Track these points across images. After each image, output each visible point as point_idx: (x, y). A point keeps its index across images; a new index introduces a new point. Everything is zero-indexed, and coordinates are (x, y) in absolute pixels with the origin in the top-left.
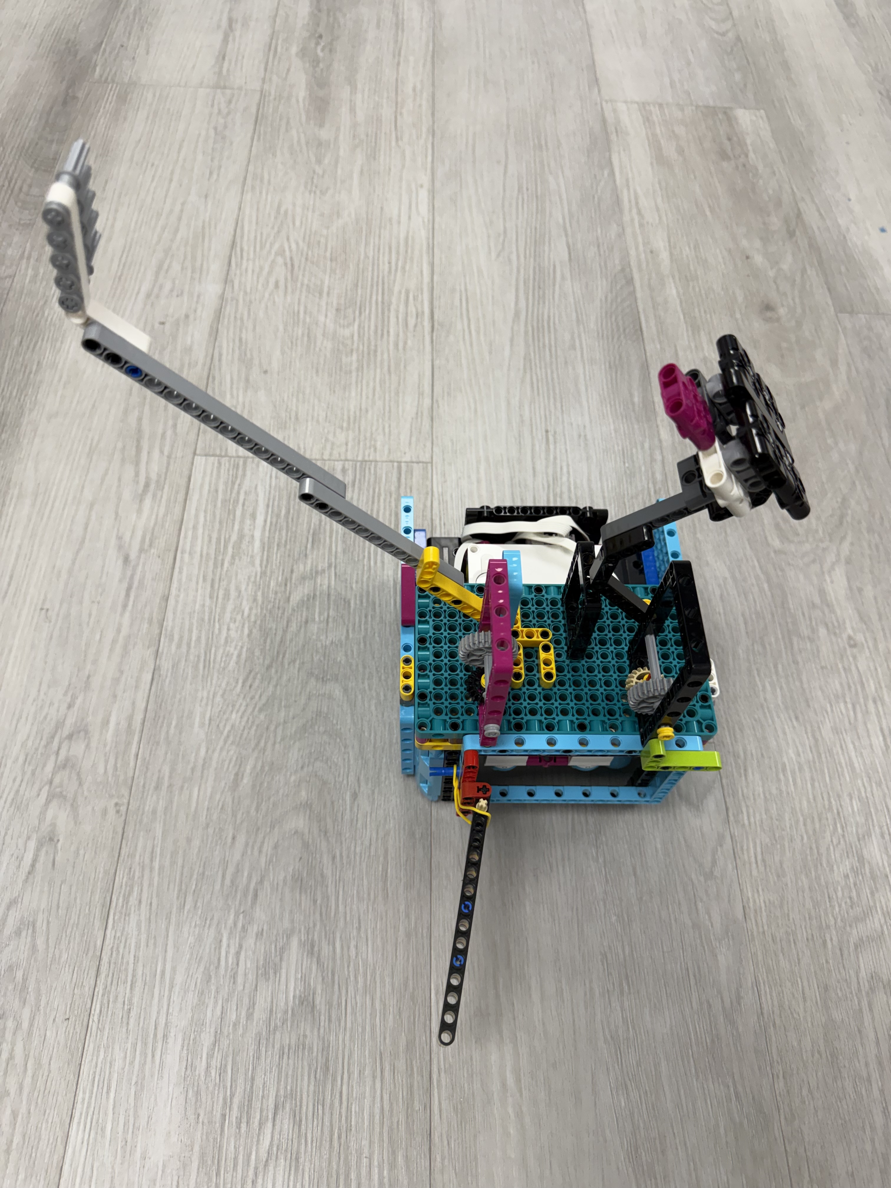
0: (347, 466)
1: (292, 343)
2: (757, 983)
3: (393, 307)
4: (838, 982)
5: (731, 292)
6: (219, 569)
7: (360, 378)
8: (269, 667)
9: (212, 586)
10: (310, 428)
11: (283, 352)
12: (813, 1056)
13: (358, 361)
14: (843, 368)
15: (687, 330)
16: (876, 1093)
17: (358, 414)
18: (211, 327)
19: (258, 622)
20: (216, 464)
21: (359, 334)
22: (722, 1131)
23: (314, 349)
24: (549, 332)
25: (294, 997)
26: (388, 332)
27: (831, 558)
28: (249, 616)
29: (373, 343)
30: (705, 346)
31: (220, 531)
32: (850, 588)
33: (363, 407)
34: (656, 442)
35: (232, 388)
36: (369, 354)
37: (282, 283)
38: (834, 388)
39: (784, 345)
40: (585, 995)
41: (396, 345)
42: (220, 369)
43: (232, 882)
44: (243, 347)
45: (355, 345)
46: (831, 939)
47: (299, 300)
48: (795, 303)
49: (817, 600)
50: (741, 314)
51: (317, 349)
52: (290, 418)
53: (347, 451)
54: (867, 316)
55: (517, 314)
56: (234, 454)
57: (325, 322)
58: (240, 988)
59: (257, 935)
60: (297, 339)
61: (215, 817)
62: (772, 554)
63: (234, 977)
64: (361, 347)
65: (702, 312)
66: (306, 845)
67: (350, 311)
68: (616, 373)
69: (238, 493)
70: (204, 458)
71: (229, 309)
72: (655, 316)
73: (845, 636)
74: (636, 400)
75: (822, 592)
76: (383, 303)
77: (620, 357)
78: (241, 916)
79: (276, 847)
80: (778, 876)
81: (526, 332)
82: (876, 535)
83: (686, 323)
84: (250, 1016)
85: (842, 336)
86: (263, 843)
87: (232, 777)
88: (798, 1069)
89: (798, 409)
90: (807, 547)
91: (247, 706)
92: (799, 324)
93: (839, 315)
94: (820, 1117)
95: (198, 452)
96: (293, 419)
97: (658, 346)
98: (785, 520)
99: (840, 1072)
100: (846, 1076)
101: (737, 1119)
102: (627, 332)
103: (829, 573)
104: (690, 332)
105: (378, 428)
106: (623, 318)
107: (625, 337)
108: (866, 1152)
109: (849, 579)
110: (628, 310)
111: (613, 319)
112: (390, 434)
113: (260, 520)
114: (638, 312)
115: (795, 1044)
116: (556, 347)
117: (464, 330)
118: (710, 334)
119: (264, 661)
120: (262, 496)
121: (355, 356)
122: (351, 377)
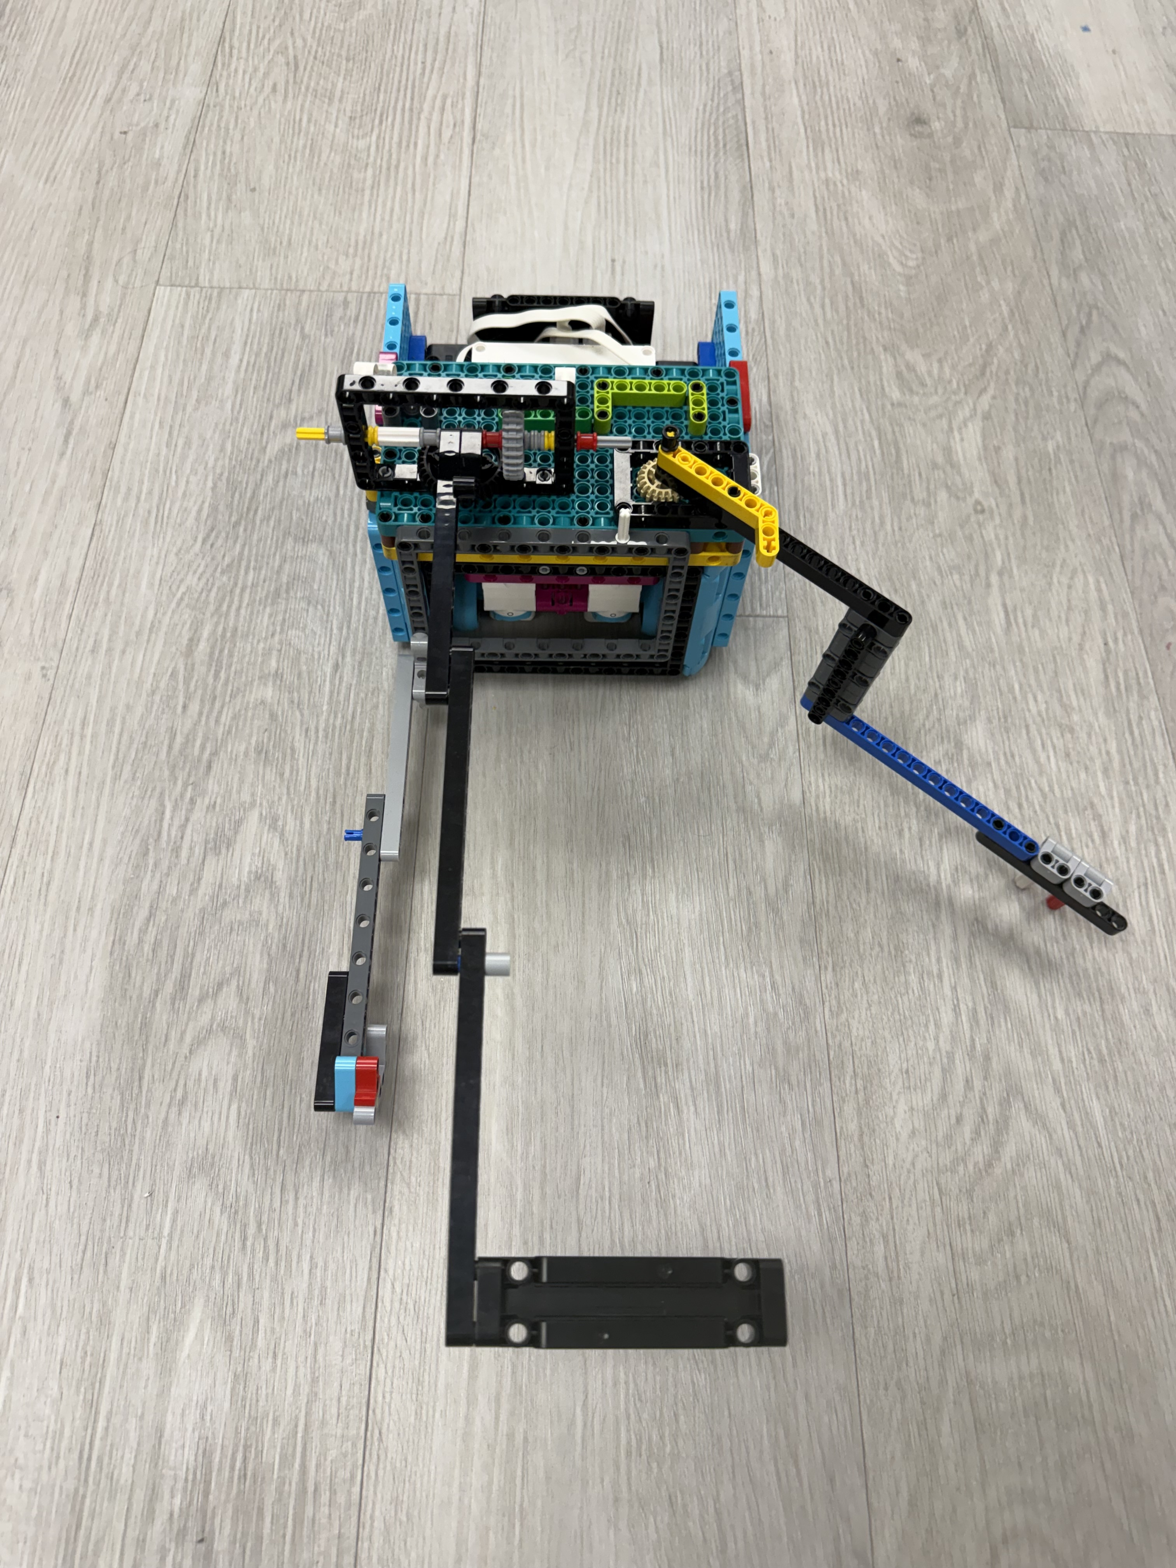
0: (350, 297)
1: (290, 156)
2: (810, 871)
3: (424, 116)
4: (914, 874)
5: (871, 102)
6: (180, 413)
7: (374, 197)
8: (237, 524)
9: (170, 434)
10: (305, 254)
11: (277, 168)
12: (872, 948)
13: (374, 176)
14: (1009, 193)
15: (808, 147)
16: (947, 989)
17: (369, 238)
18: (187, 138)
19: (226, 474)
20: (183, 295)
21: (377, 146)
22: (751, 1021)
23: (318, 164)
24: (626, 145)
25: (249, 872)
26: (416, 144)
27: (964, 412)
28: (214, 468)
29: (394, 156)
30: (829, 165)
31: (183, 372)
32: (985, 448)
33: (377, 230)
34: (754, 273)
35: (208, 208)
36: (388, 169)
37: (281, 88)
38: (995, 216)
39: (935, 165)
41: (425, 159)
42: (195, 187)
43: (181, 751)
44: (227, 161)
45: (372, 159)
46: (910, 828)
47: (302, 106)
48: (955, 116)
49: (940, 460)
50: (881, 128)
51: (322, 164)
52: (281, 243)
53: (351, 280)
54: (1049, 132)
55: (586, 124)
56: (207, 285)
57: (335, 131)
58: (184, 861)
59: (208, 808)
60: (296, 152)
61: (162, 685)
62: (889, 407)
63: (177, 850)
64: (379, 161)
65: (830, 123)
66: (273, 716)
67: (367, 119)
68: (710, 195)
69: (209, 328)
70: (169, 288)
71: (212, 117)
72: (767, 128)
73: (970, 501)
74: (732, 226)
75: (948, 451)
76: (411, 110)
77: (717, 174)
78: (190, 788)
79: (235, 717)
81: (596, 146)
82: (1027, 389)
83: (807, 138)
84: (193, 891)
85: (1014, 156)
86: (220, 712)
87: (185, 642)
88: (852, 961)
89: (943, 241)
90: (934, 399)
91: (207, 566)
92: (957, 142)
93: (1012, 130)
94: (873, 1012)
95: (161, 281)
96: (285, 243)
97: (768, 164)
98: (911, 368)
99: (904, 966)
100: (912, 970)
101: (771, 1009)
102: (728, 147)
103: (960, 429)
104: (811, 149)
105: (393, 255)
106: (724, 131)
107: (725, 153)
108: (927, 1049)
109: (984, 437)
110: (731, 122)
111: (712, 132)
112: (408, 261)
113: (234, 360)
114: (746, 124)
115: (852, 935)
116: (633, 164)
117: (515, 143)
118: (837, 151)
119: (230, 518)
120: (239, 331)
121: (370, 171)
122: (363, 196)
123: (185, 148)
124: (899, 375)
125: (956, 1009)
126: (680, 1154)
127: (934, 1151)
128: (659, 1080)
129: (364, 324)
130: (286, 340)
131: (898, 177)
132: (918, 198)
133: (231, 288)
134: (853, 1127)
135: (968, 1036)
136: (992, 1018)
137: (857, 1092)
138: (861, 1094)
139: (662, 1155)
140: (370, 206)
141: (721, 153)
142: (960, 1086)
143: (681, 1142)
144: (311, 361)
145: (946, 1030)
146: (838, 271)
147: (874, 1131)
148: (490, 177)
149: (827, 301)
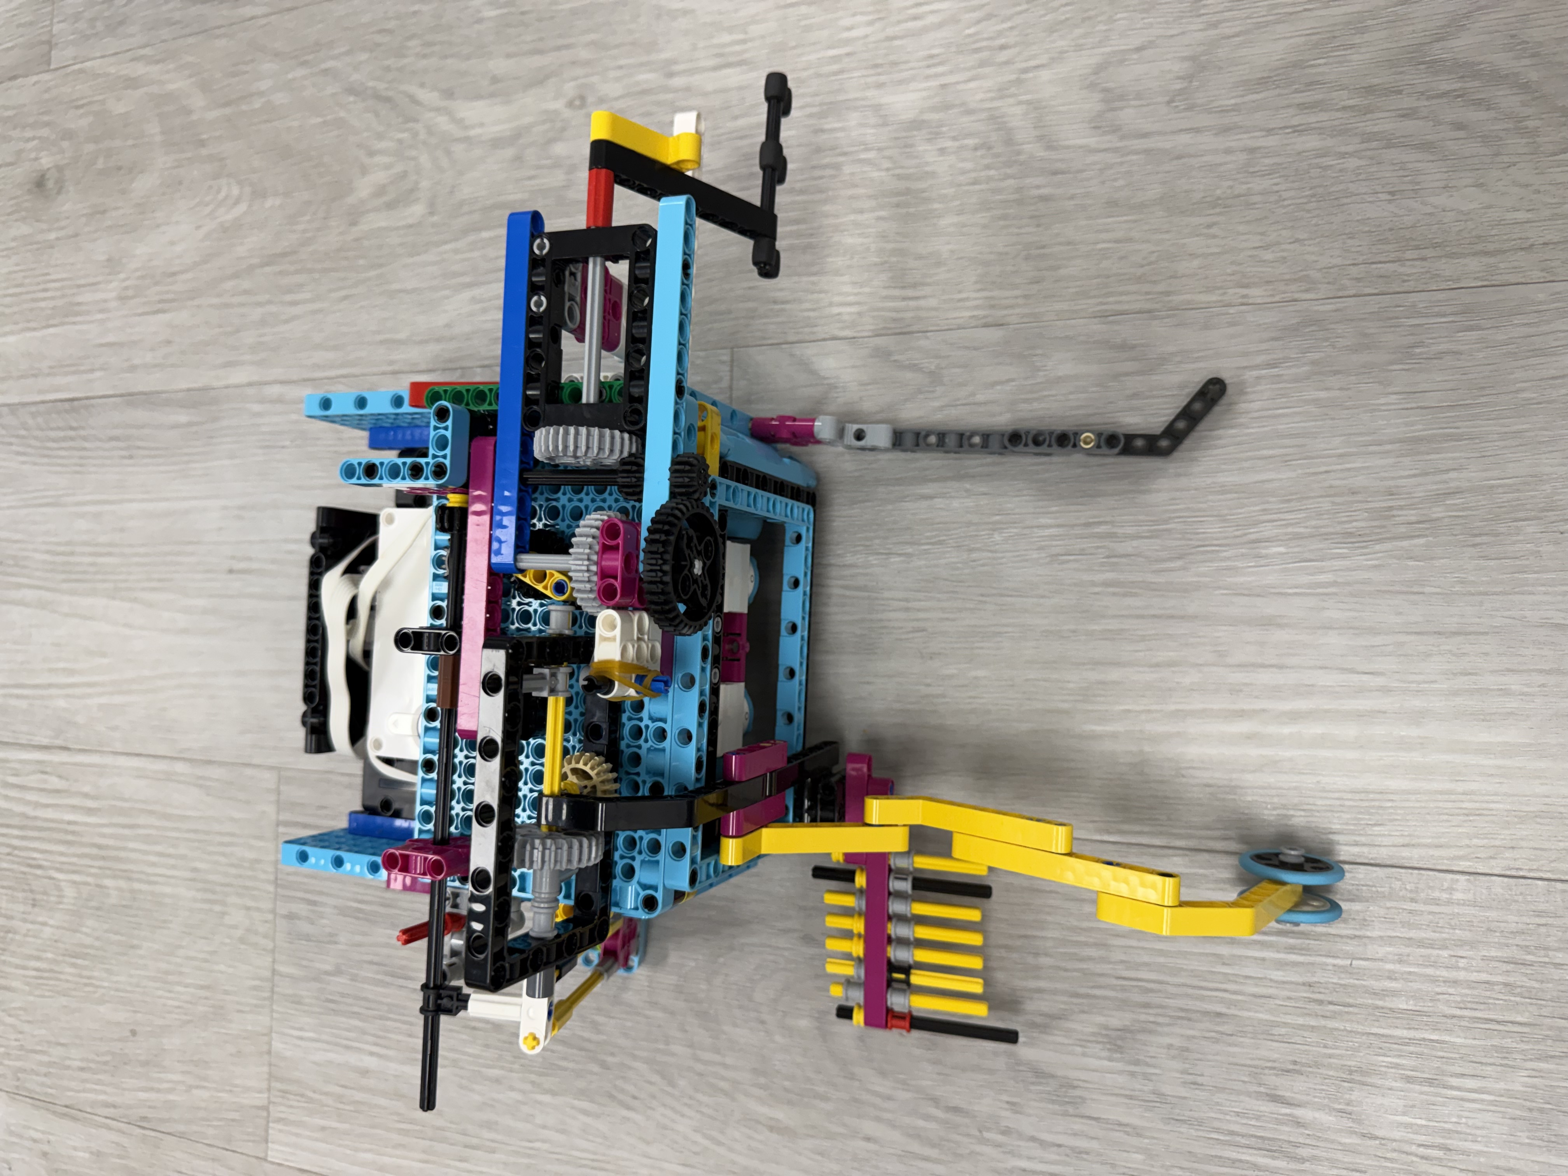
0: (284, 912)
1: (86, 985)
2: (1103, 316)
3: (30, 811)
4: (1103, 183)
5: (13, 244)
7: (143, 877)
8: (604, 1065)
9: (475, 1148)
10: (222, 967)
11: (102, 1002)
12: (1214, 237)
13: (115, 877)
14: (140, 69)
15: (74, 323)
16: (1271, 141)
17: (200, 885)
19: (533, 1077)
20: (279, 1126)
21: (74, 872)
22: (1323, 394)
23: (97, 948)
24: (72, 554)
25: (1110, 1059)
26: (69, 823)
27: (442, 122)
28: (523, 1092)
29: (87, 850)
30: (99, 296)
32: (492, 95)
33: (188, 874)
34: (250, 391)
35: (158, 1091)
36: (103, 858)
38: (171, 87)
39: (100, 164)
40: (1114, 594)
41: (90, 811)
42: (127, 1107)
43: (933, 1146)
44: (92, 1065)
45: (90, 880)
46: (1038, 187)
47: (17, 967)
48: (34, 138)
49: (509, 152)
50: (49, 230)
51: (97, 944)
52: (206, 998)
53: (258, 909)
54: (55, 20)
55: (42, 605)
56: (266, 1095)
57: (52, 926)
58: (1094, 1145)
59: (1017, 1112)
60: (80, 976)
62: (435, 218)
63: (1080, 1153)
64: (93, 871)
65: (43, 295)
67: (35, 884)
68: (139, 448)
69: (326, 1094)
70: (270, 1145)
71: (32, 1083)
72: (49, 375)
73: (567, 113)
74: (184, 419)
75: (497, 143)
76: (22, 828)
77: (112, 439)
78: (986, 1135)
79: (883, 1073)
80: (939, 264)
81: (73, 593)
82: (411, 44)
83: (63, 324)
84: (1138, 1132)
85: (88, 64)
86: (875, 1094)
87: (774, 1136)
88: (1232, 263)
89: (204, 152)
90: (424, 159)
91: (664, 1105)
92: (68, 135)
93: (52, 67)
94: (1305, 236)
95: (262, 1155)
96: (208, 994)
97: (98, 374)
98: (380, 191)
99: (1239, 196)
100: (1245, 187)
101: (1306, 368)
102: (74, 424)
103: (466, 128)
104: (79, 319)
105: (224, 854)
106: (52, 429)
107: (83, 428)
108: (1358, 168)
109: (479, 97)
110: (40, 420)
111: (54, 445)
112: (232, 835)
113: (371, 1062)
114: (43, 402)
115: (1196, 263)
116: (97, 545)
117: (68, 696)
118: (79, 286)
119: (596, 1074)
120: (331, 1056)
121: (108, 882)
122: (140, 891)
123: (74, 1119)
124: (390, 206)
125: (1298, 130)
126: (1518, 491)
127: (1506, 159)
128: (1413, 519)
129: (321, 893)
130: (343, 995)
131: (116, 209)
132: (143, 184)
133: (270, 1065)
134: (1473, 264)
135: (1339, 115)
136: (1312, 83)
137: (1424, 259)
138: (1425, 253)
139: (1521, 515)
140: (156, 883)
141: (82, 433)
142: (1410, 126)
143: (1500, 490)
144: (371, 963)
145: (1330, 142)
146: (246, 284)
147: (1479, 237)
148: (115, 728)
149: (288, 298)
